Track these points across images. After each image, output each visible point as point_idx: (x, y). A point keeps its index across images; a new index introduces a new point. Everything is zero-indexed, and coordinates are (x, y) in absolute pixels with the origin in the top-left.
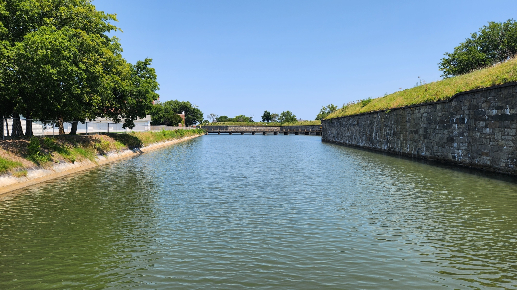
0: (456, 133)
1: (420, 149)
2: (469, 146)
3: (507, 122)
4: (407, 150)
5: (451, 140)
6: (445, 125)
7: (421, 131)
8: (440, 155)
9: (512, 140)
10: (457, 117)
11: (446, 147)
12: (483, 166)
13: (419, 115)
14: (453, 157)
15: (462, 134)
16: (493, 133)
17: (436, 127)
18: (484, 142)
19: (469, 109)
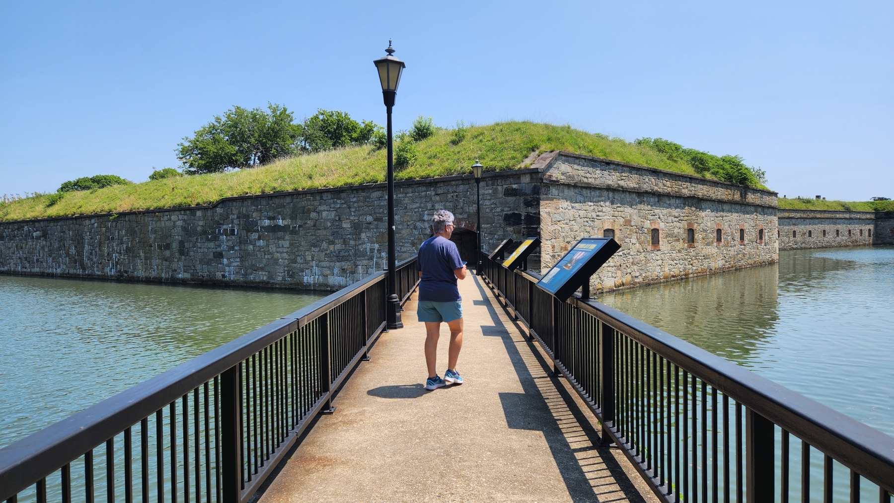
0: (224, 247)
1: (175, 270)
2: (242, 261)
3: (280, 234)
4: (153, 272)
5: (219, 255)
6: (210, 237)
7: (175, 246)
8: (205, 275)
9: (287, 252)
10: (225, 227)
11: (213, 264)
12: (259, 283)
13: (168, 224)
14: (224, 276)
15: (232, 248)
16: (268, 246)
17: (197, 239)
18: (259, 256)
19: (238, 217)
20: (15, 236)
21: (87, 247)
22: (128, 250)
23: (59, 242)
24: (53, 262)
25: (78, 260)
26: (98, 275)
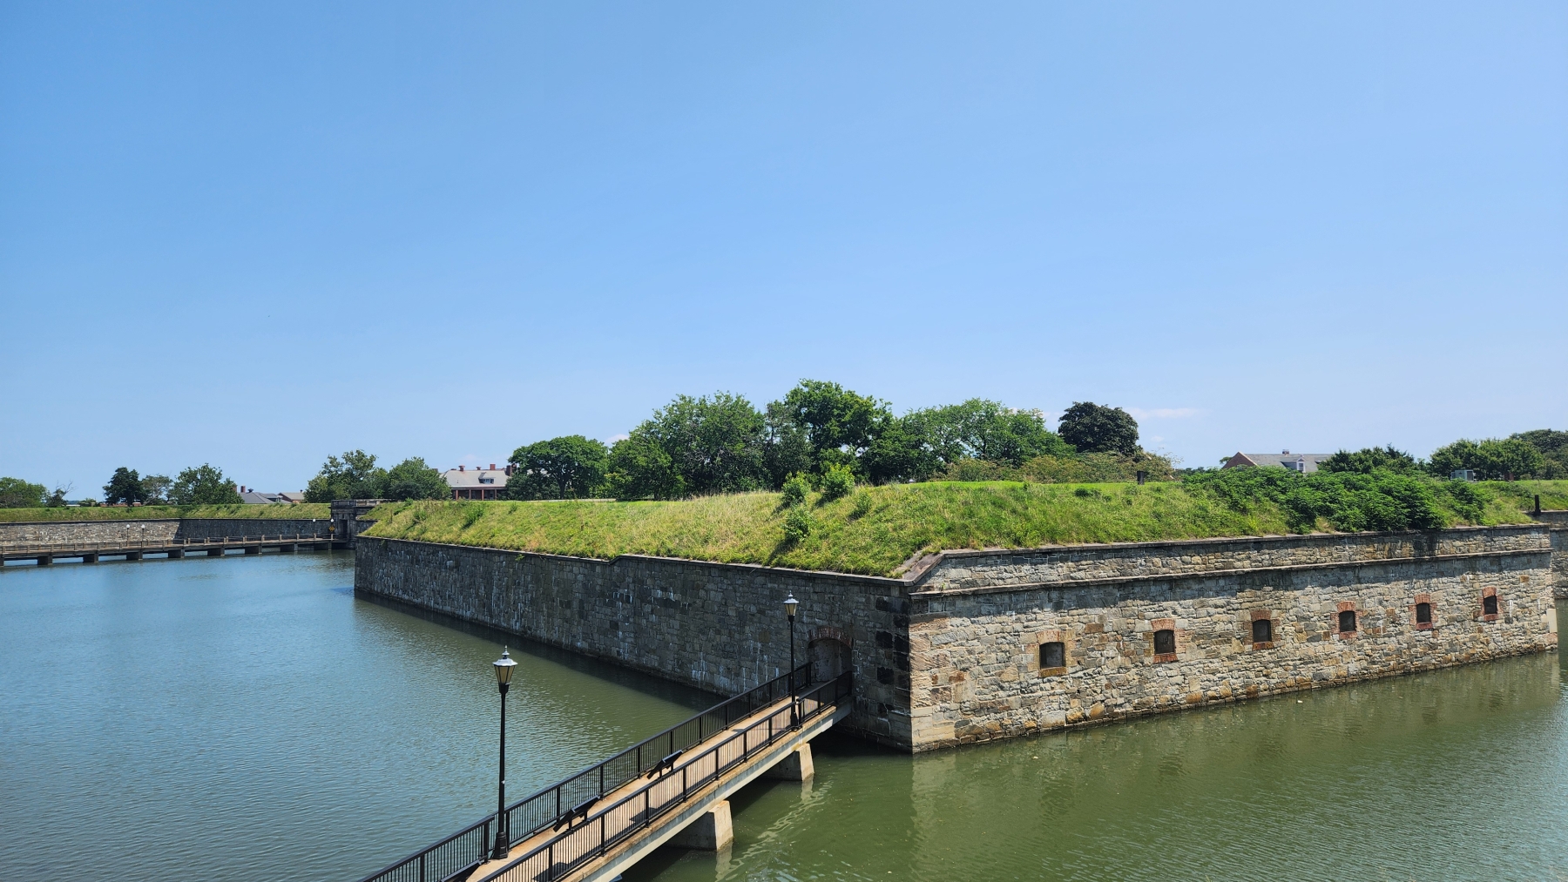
0: (620, 616)
1: (574, 636)
2: (635, 638)
3: (671, 611)
4: (554, 633)
5: (615, 626)
6: (607, 600)
7: (575, 604)
8: (601, 649)
9: (677, 635)
10: (621, 591)
11: (610, 636)
12: (651, 669)
13: (571, 576)
14: (618, 653)
15: (626, 619)
16: (659, 623)
17: (595, 601)
18: (651, 634)
19: (634, 582)
20: (429, 562)
21: (495, 590)
22: (533, 602)
23: (471, 577)
24: (463, 601)
25: (485, 605)
26: (504, 627)
